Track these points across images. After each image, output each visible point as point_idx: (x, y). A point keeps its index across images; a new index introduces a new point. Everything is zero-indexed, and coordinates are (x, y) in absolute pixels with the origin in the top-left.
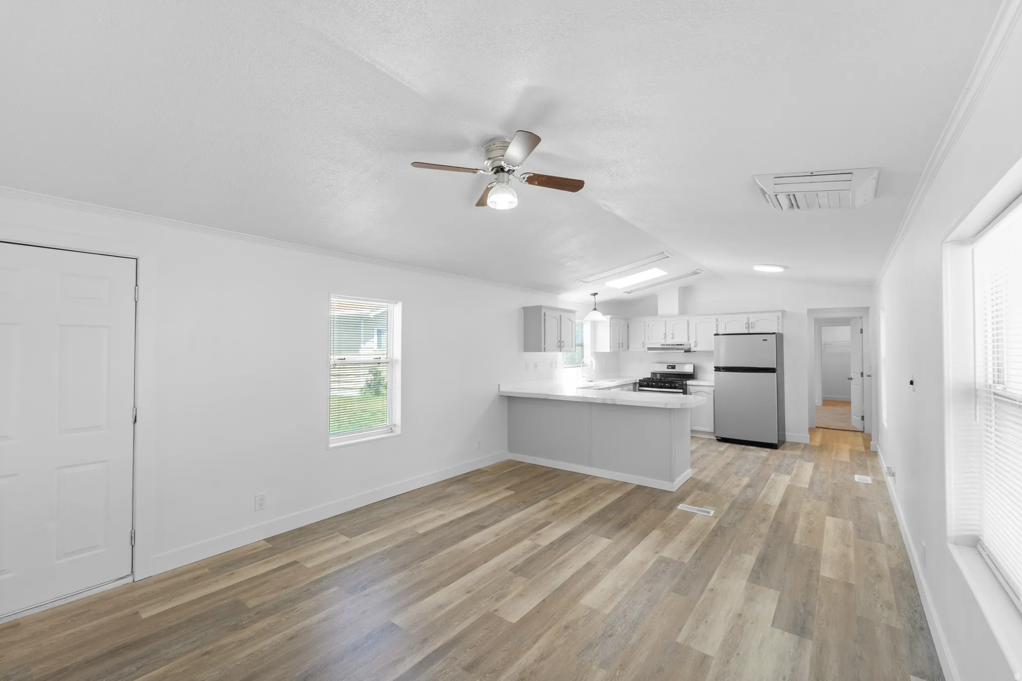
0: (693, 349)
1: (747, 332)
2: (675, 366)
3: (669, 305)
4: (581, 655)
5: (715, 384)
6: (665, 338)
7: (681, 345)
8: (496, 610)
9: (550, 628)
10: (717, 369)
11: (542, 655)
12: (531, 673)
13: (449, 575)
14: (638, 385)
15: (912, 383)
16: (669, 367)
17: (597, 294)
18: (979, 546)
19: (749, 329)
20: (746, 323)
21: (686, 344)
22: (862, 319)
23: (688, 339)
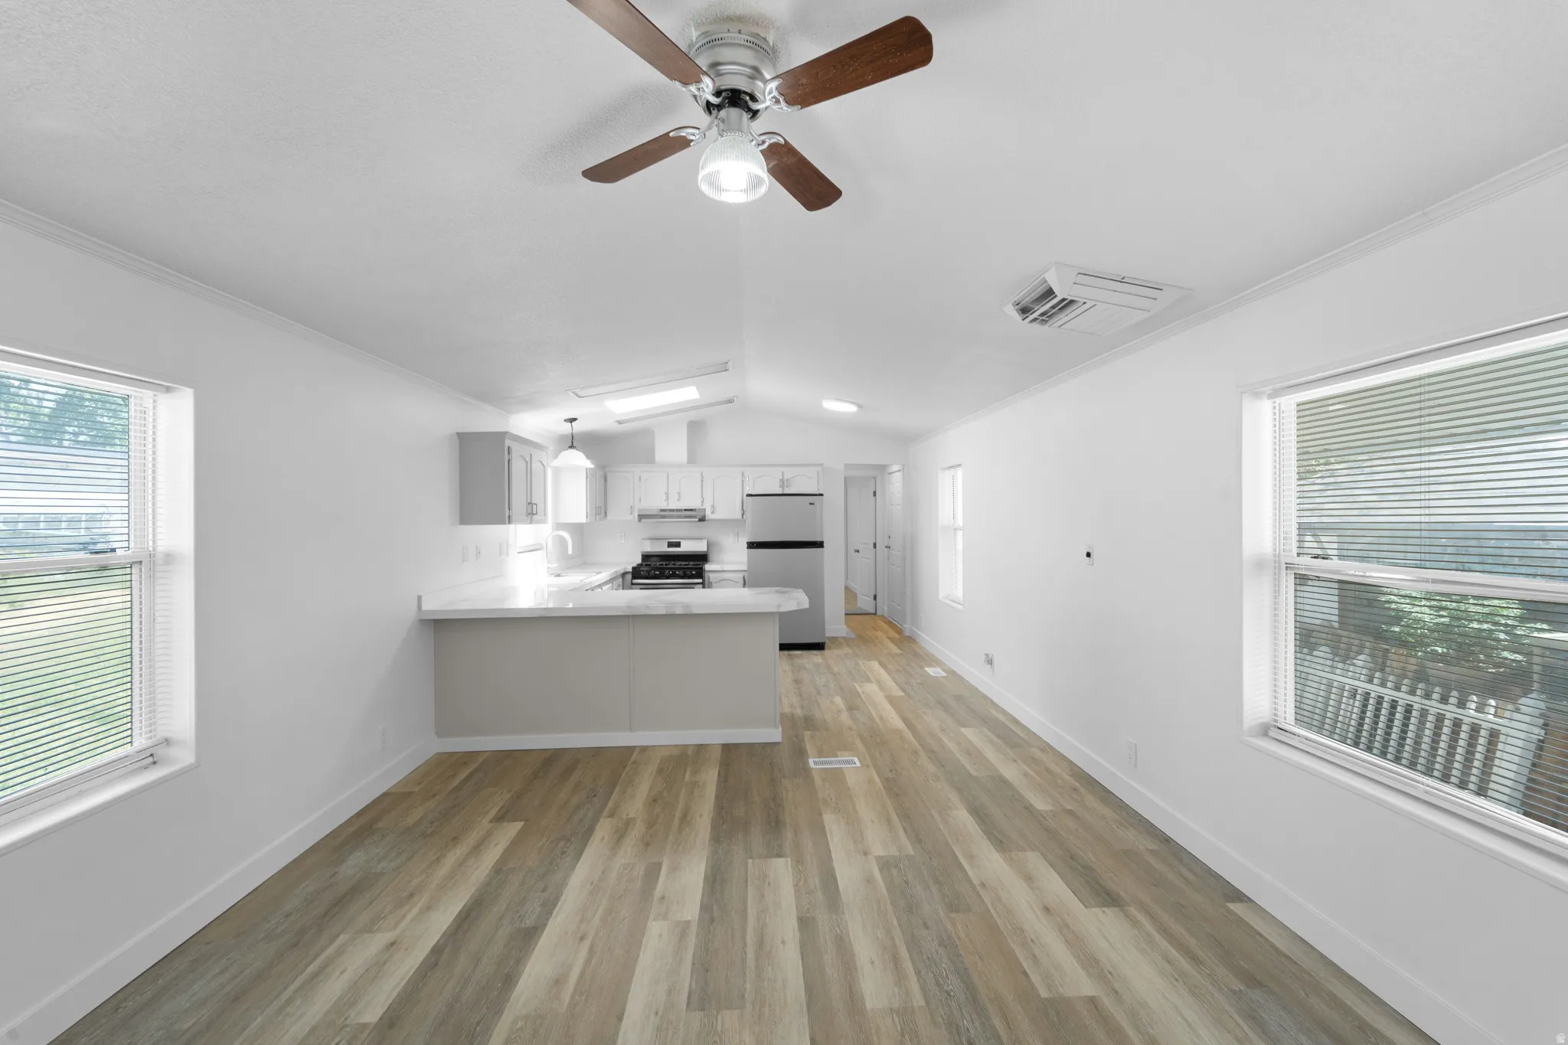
0: (709, 515)
1: (781, 492)
2: (680, 542)
3: (672, 448)
5: (749, 567)
6: (667, 499)
7: (692, 510)
10: (752, 545)
14: (629, 577)
15: (1088, 555)
16: (670, 545)
17: (575, 419)
18: (1274, 733)
19: (783, 488)
20: (780, 480)
21: (699, 509)
22: (875, 478)
23: (701, 502)
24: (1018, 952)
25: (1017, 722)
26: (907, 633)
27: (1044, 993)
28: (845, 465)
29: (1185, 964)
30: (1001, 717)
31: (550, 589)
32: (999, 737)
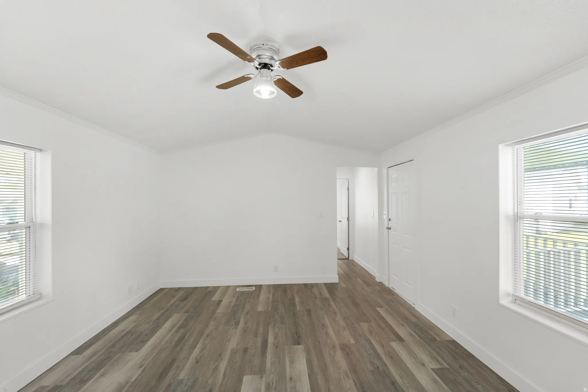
4: (195, 380)
8: (261, 377)
9: (221, 385)
11: (217, 369)
12: (218, 360)
13: (319, 381)
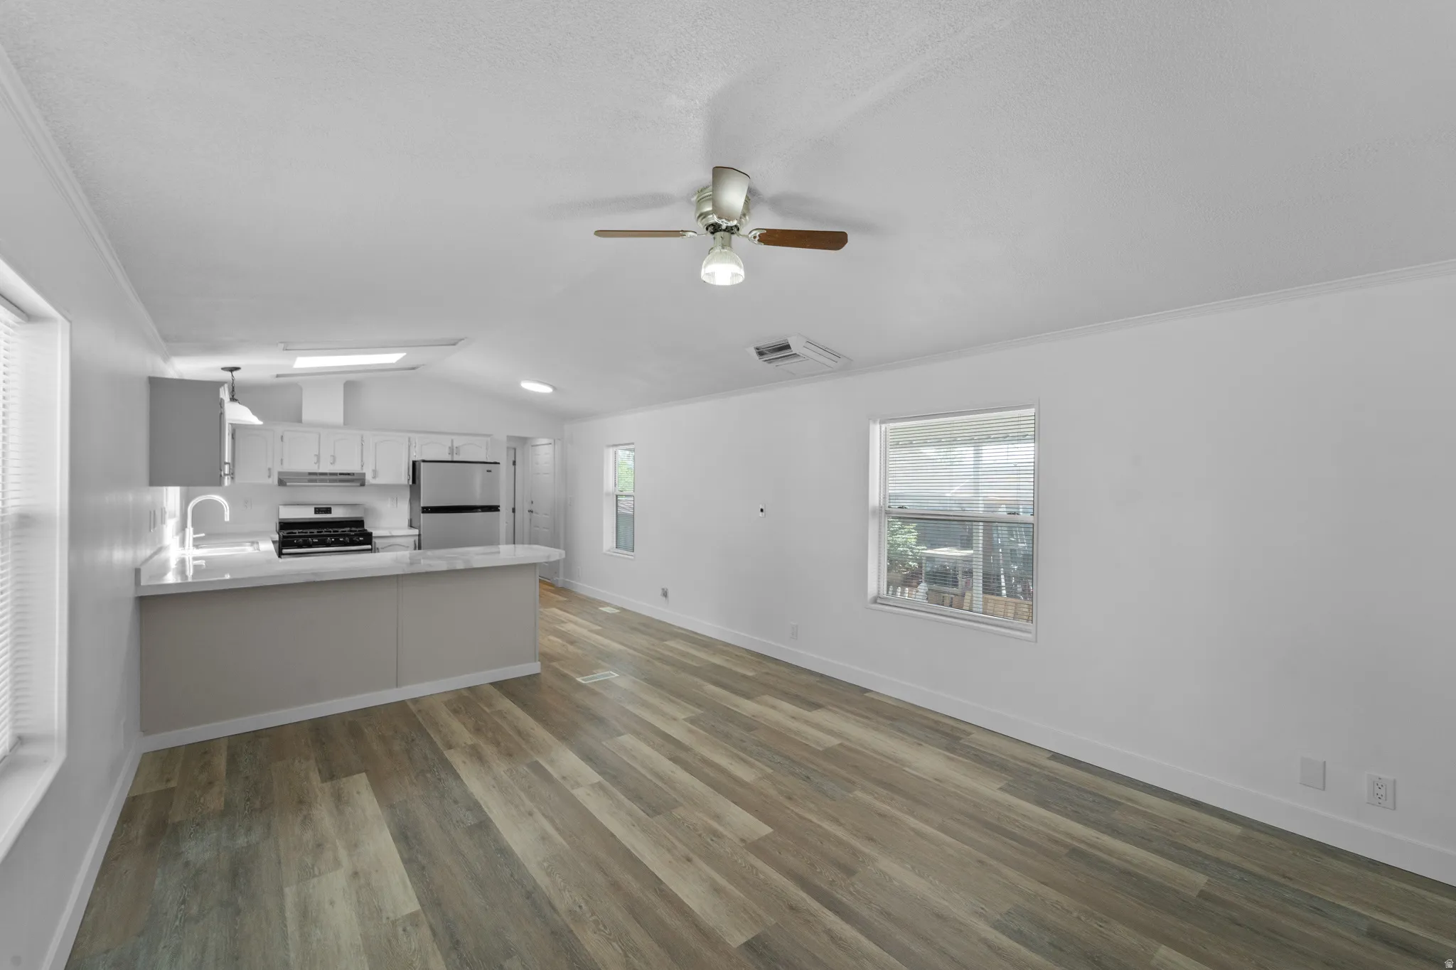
0: (369, 478)
1: (450, 460)
2: (330, 508)
3: (323, 407)
5: (412, 531)
6: (318, 462)
7: (349, 474)
10: (426, 510)
14: (278, 546)
15: (762, 510)
16: (318, 511)
17: (237, 369)
18: (879, 601)
19: (453, 455)
20: (450, 448)
21: (357, 474)
22: (515, 449)
23: (360, 466)
24: (796, 738)
25: (696, 633)
26: (560, 585)
27: (821, 749)
28: (508, 436)
29: (865, 721)
30: (680, 631)
31: (197, 562)
32: (693, 643)
